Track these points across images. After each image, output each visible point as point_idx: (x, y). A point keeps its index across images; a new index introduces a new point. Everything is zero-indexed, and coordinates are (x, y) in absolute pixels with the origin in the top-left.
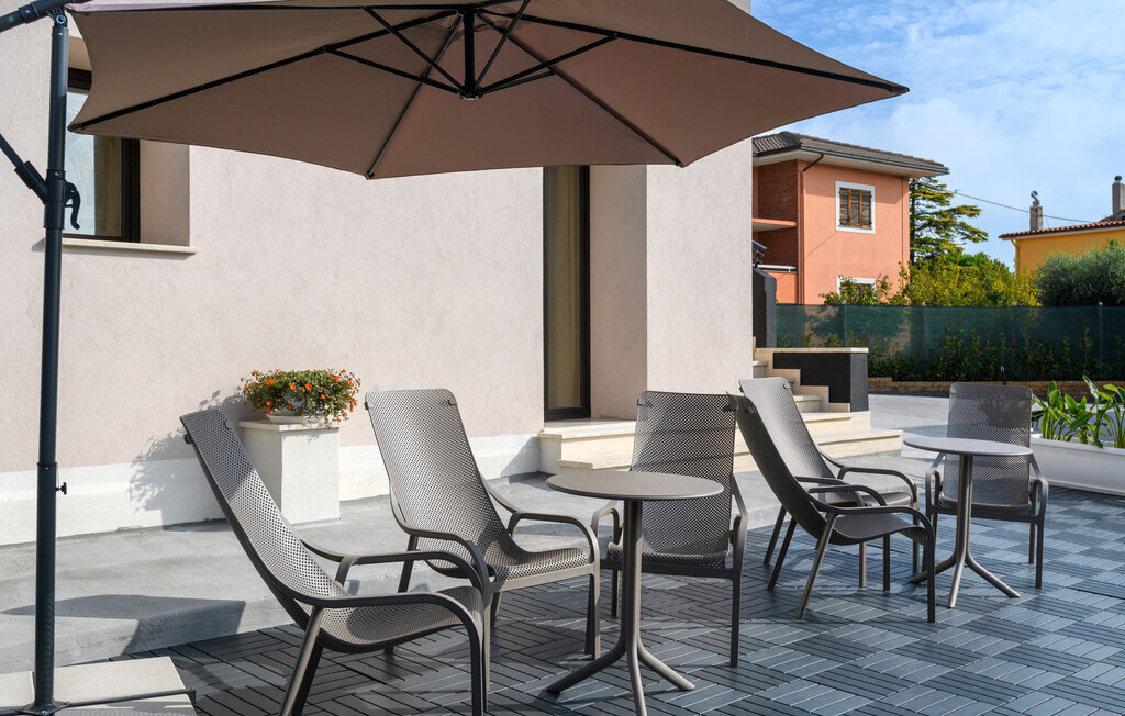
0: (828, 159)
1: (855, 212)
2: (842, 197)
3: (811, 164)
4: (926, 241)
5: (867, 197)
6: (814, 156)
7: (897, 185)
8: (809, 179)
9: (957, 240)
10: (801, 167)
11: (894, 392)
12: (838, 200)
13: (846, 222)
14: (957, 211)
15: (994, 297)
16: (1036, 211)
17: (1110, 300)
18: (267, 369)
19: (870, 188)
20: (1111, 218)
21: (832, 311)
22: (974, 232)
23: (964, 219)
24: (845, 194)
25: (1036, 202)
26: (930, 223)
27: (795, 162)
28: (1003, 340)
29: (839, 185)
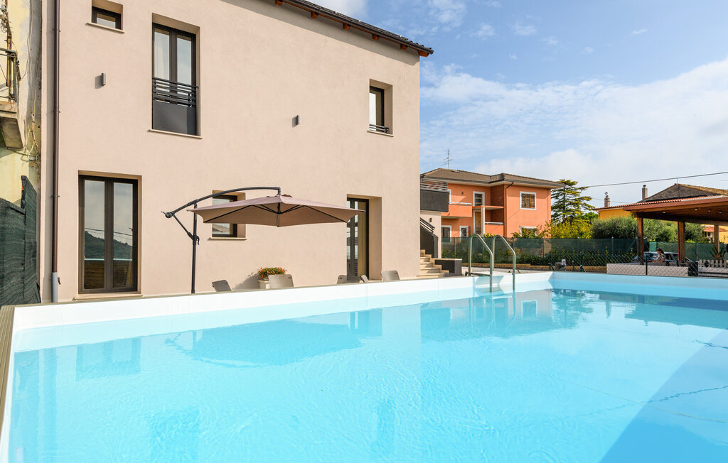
0: (515, 183)
1: (528, 202)
2: (523, 197)
3: (509, 186)
4: (570, 210)
5: (533, 197)
6: (510, 183)
7: (545, 192)
8: (509, 191)
9: (582, 209)
10: (505, 187)
11: (531, 269)
12: (521, 198)
13: (524, 206)
14: (582, 199)
15: (581, 234)
16: (607, 200)
17: (616, 236)
18: (264, 267)
19: (535, 194)
20: (641, 202)
21: (515, 239)
22: (589, 207)
23: (585, 201)
24: (524, 196)
25: (607, 196)
26: (571, 203)
27: (503, 185)
28: (574, 251)
29: (521, 193)
